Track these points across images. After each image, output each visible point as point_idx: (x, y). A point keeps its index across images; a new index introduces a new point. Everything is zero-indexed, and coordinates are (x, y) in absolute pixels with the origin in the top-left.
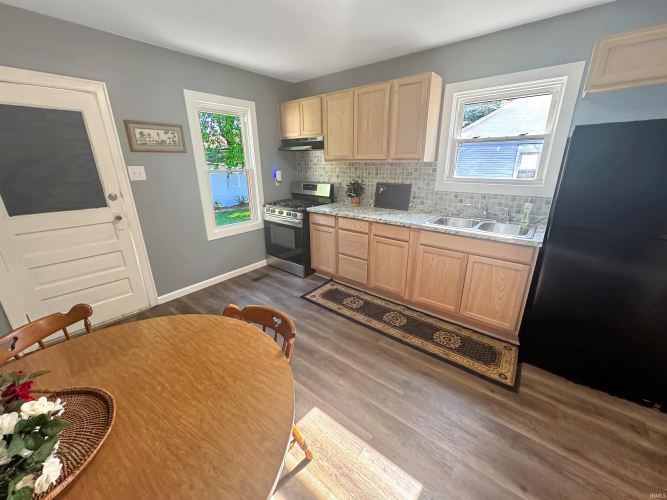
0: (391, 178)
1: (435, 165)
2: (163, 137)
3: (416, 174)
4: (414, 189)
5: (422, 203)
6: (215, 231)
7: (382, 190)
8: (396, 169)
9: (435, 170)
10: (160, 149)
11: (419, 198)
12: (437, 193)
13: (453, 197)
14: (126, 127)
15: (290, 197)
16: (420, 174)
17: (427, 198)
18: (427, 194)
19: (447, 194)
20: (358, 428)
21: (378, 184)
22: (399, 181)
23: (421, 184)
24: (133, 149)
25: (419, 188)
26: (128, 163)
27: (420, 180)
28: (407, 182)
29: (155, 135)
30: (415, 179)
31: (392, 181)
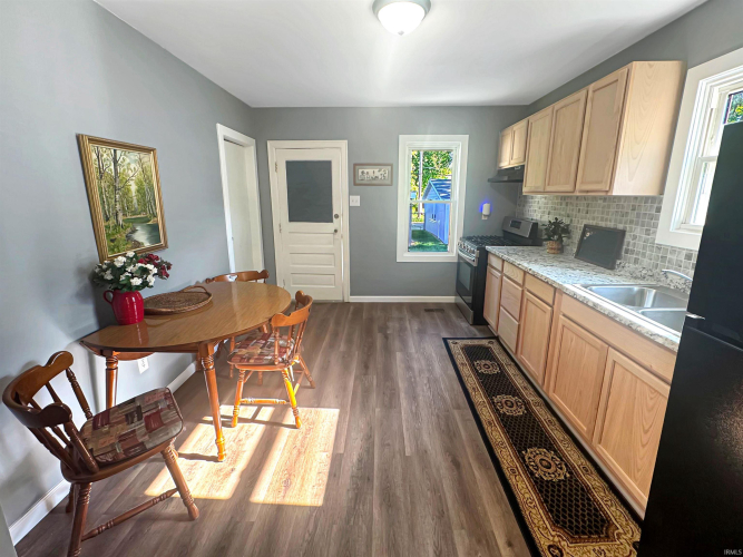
0: (602, 219)
1: (661, 201)
2: (377, 174)
3: (632, 216)
4: (628, 238)
5: (636, 261)
6: (405, 255)
7: (588, 235)
8: (609, 207)
9: (659, 210)
10: (373, 183)
11: (633, 252)
12: (659, 248)
13: (682, 258)
14: (354, 167)
15: (500, 234)
16: (638, 216)
17: (644, 255)
18: (644, 248)
19: (674, 250)
20: (343, 440)
21: (586, 226)
22: (611, 225)
23: (638, 231)
24: (356, 183)
25: (635, 237)
26: (350, 193)
27: (637, 224)
28: (620, 227)
29: (371, 172)
30: (631, 222)
31: (603, 224)
